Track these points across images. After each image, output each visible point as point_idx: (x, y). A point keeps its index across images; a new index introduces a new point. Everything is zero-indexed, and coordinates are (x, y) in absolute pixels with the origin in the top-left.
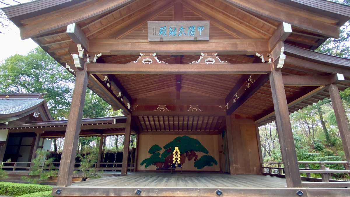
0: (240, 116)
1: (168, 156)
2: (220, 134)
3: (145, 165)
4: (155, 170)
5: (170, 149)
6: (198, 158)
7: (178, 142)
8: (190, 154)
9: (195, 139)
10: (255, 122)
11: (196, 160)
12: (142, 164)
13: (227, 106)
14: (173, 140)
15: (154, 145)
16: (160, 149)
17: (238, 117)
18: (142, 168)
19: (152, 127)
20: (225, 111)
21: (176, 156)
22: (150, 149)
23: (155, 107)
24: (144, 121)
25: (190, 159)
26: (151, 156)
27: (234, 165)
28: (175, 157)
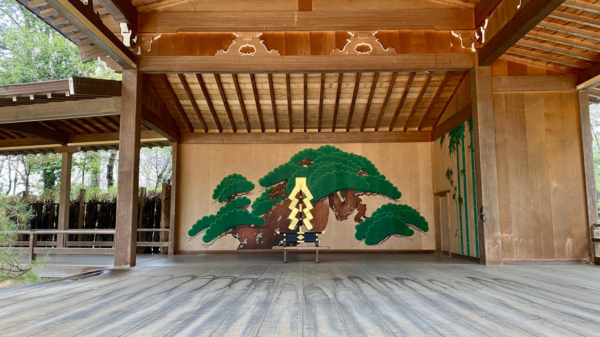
0: (524, 67)
1: (274, 208)
2: (443, 137)
3: (203, 233)
4: (235, 249)
5: (280, 188)
6: (369, 214)
7: (306, 166)
8: (342, 200)
9: (360, 157)
10: (580, 87)
11: (362, 218)
12: (193, 233)
13: (483, 32)
14: (288, 160)
15: (230, 177)
16: (249, 187)
17: (516, 71)
18: (194, 243)
19: (221, 121)
20: (473, 50)
21: (297, 207)
22: (218, 186)
23: (223, 41)
24: (192, 98)
25: (341, 217)
26: (222, 209)
27: (499, 233)
28: (295, 211)
